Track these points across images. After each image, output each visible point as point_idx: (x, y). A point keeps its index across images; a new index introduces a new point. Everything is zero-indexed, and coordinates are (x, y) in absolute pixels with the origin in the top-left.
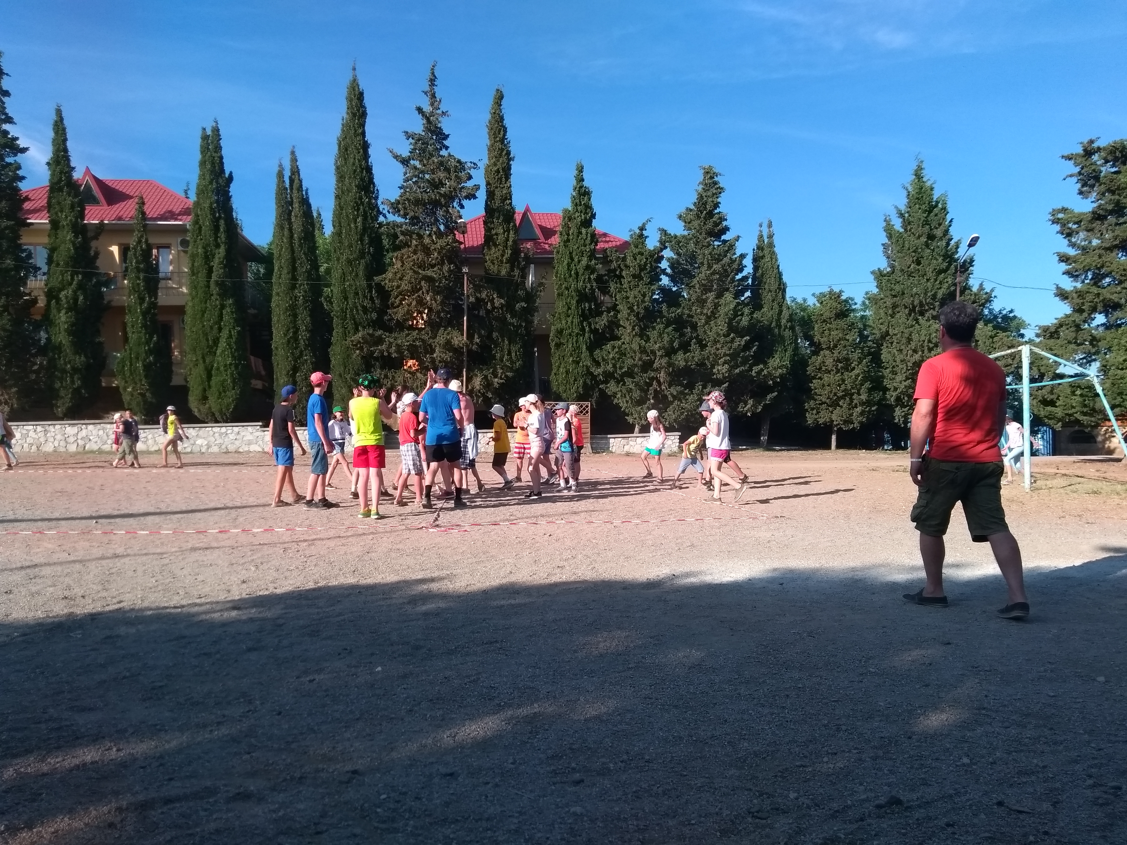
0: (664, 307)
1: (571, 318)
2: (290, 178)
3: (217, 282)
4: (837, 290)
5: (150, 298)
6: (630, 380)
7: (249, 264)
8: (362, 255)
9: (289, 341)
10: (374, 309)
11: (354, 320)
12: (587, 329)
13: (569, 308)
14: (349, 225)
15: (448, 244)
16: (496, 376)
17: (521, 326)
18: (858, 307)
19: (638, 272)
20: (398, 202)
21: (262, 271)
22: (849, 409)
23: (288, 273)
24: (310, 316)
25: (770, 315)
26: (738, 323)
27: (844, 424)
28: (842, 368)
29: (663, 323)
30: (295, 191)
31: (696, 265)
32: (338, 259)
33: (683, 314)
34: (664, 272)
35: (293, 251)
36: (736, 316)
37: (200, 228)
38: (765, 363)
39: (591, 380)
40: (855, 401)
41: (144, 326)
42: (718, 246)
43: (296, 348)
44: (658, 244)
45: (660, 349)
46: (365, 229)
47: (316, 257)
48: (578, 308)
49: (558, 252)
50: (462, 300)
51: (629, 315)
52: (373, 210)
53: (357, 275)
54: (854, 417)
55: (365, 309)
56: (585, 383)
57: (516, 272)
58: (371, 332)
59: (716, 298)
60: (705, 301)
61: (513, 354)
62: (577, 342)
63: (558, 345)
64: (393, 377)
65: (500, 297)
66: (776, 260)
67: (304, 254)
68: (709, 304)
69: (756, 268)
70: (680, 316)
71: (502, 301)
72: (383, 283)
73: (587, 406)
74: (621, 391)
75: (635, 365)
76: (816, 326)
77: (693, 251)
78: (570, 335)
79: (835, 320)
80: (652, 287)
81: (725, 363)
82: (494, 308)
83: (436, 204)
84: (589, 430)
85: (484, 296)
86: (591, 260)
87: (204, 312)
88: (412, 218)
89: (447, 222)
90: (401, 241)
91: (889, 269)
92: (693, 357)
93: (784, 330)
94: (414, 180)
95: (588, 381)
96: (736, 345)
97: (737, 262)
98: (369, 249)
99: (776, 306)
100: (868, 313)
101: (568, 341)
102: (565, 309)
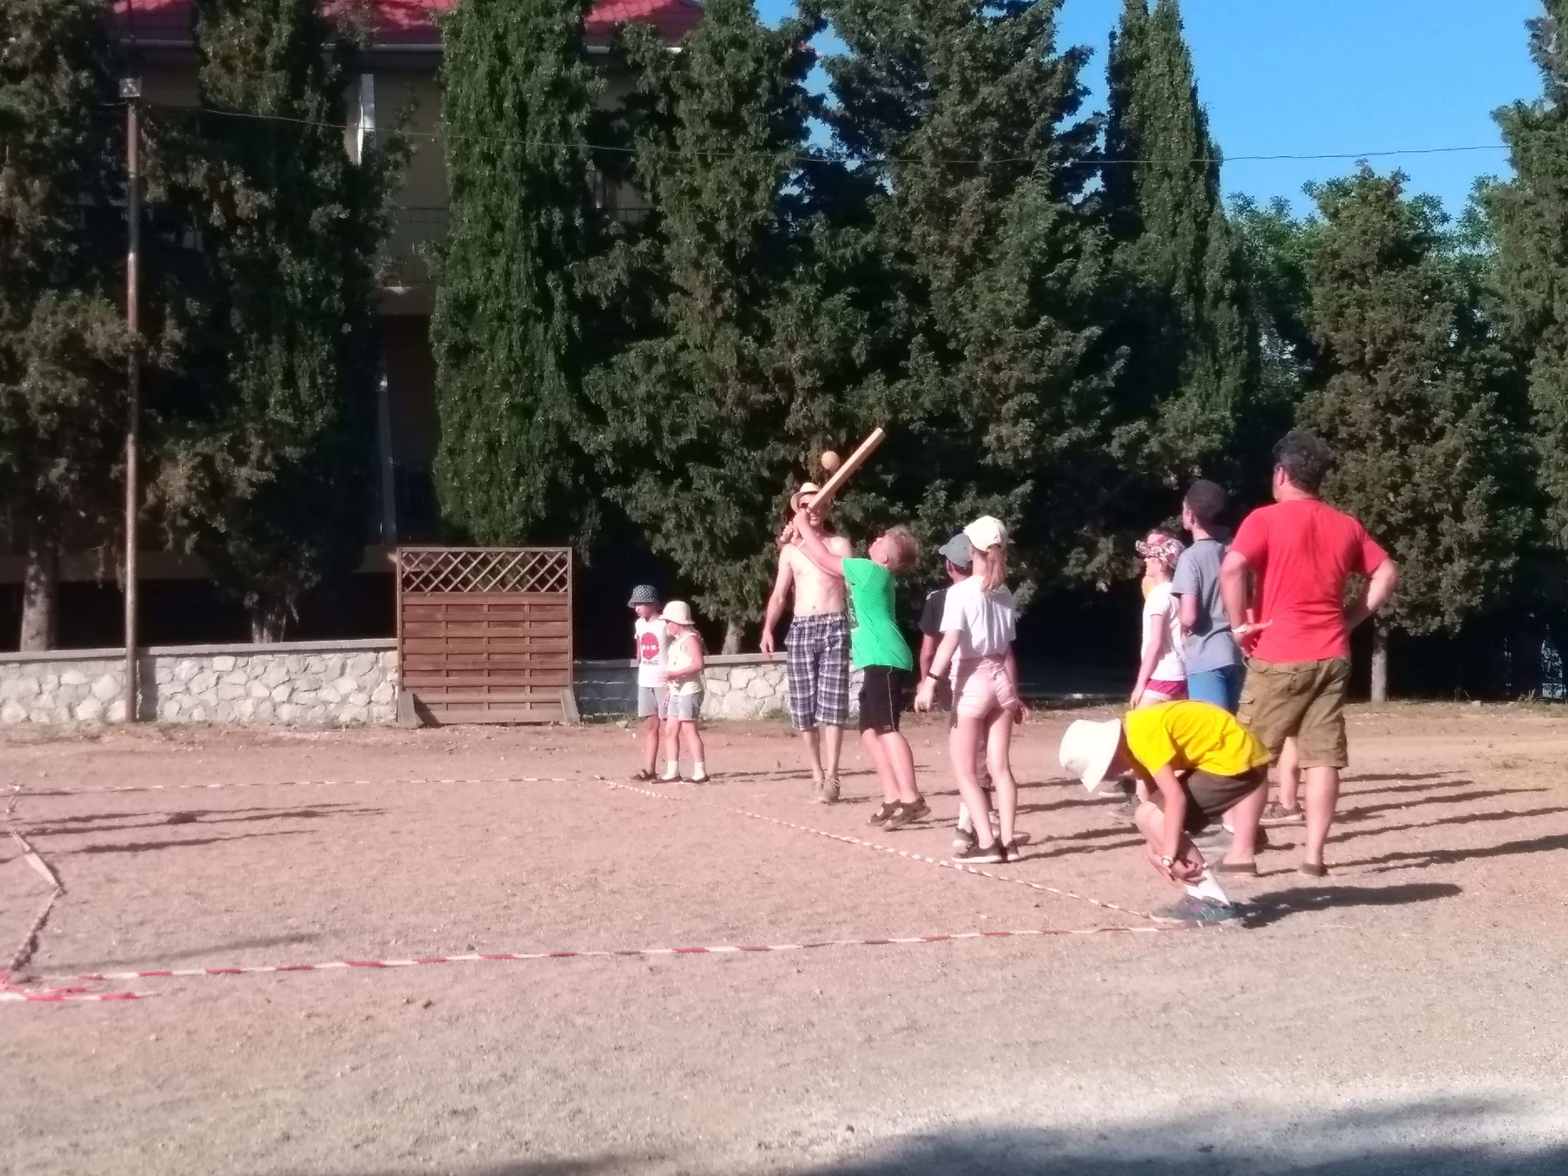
0: (819, 226)
1: (502, 259)
4: (1383, 171)
6: (707, 470)
12: (559, 298)
13: (497, 226)
16: (242, 460)
17: (328, 285)
18: (1452, 228)
19: (728, 106)
22: (1428, 567)
25: (1166, 255)
26: (1064, 280)
27: (1411, 616)
28: (1403, 430)
29: (813, 279)
31: (924, 86)
33: (880, 250)
34: (815, 105)
36: (1054, 255)
38: (1154, 417)
39: (575, 472)
40: (1446, 541)
42: (997, 21)
44: (795, 13)
45: (806, 365)
48: (526, 228)
49: (456, 33)
50: (119, 194)
51: (702, 250)
54: (1444, 593)
56: (553, 482)
57: (311, 100)
59: (992, 196)
60: (952, 207)
61: (304, 384)
62: (524, 340)
63: (459, 353)
65: (256, 183)
66: (1187, 72)
68: (967, 216)
69: (1119, 100)
70: (874, 257)
71: (263, 199)
73: (561, 562)
74: (676, 509)
75: (722, 423)
76: (1318, 293)
77: (913, 39)
78: (501, 317)
79: (1379, 272)
80: (779, 158)
81: (1023, 412)
82: (233, 221)
84: (568, 643)
85: (197, 179)
86: (568, 63)
91: (1550, 106)
92: (916, 395)
93: (1215, 305)
95: (565, 477)
96: (1055, 353)
97: (1059, 76)
99: (1186, 225)
100: (1484, 249)
101: (492, 339)
102: (481, 230)
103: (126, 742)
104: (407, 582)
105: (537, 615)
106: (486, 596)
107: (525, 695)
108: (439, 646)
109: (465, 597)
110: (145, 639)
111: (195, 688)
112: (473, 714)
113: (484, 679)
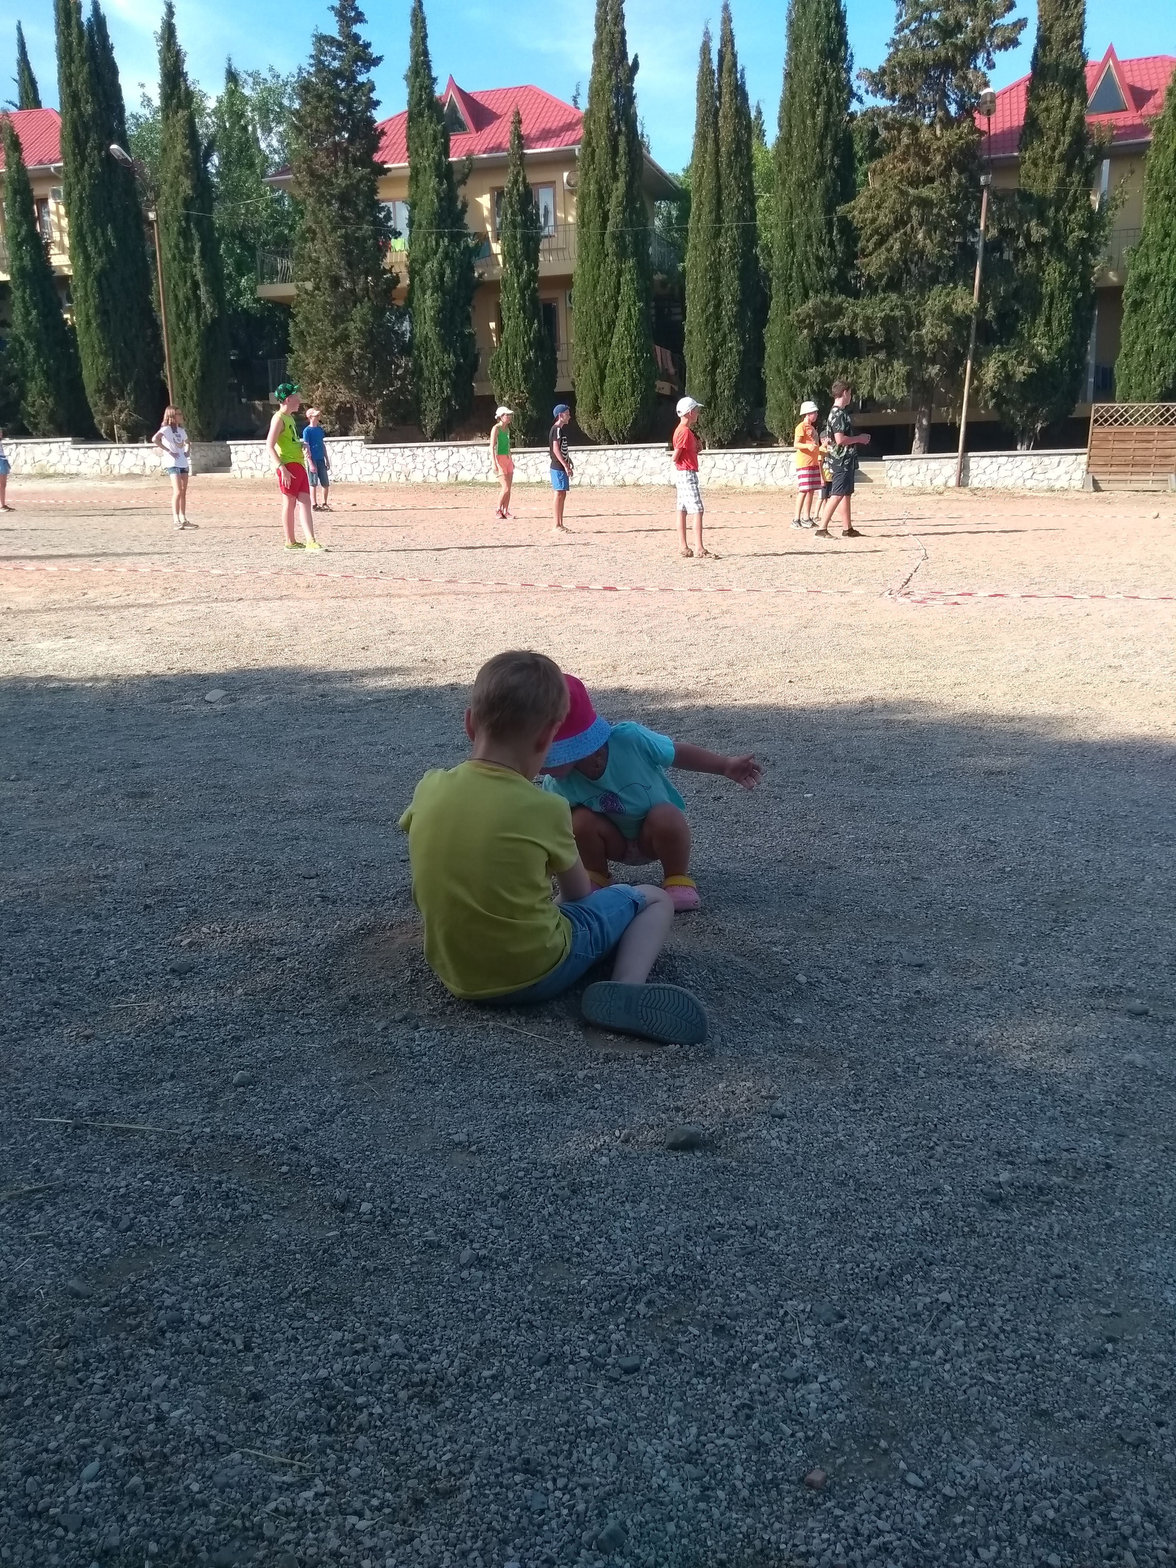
1: (1167, 253)
2: (720, 51)
3: (613, 233)
5: (529, 266)
7: (657, 204)
8: (821, 170)
9: (707, 321)
10: (834, 261)
11: (803, 280)
14: (804, 122)
15: (960, 138)
16: (1021, 363)
17: (1073, 273)
20: (883, 71)
21: (674, 213)
23: (711, 212)
24: (740, 278)
30: (725, 75)
32: (784, 183)
35: (718, 176)
37: (594, 151)
41: (523, 308)
43: (718, 330)
46: (827, 126)
47: (751, 183)
49: (1159, 130)
50: (975, 236)
52: (841, 91)
53: (811, 206)
55: (820, 261)
57: (1076, 178)
58: (827, 299)
61: (1055, 324)
63: (1137, 305)
64: (856, 370)
65: (1042, 224)
67: (735, 178)
71: (1046, 231)
72: (850, 216)
82: (1029, 244)
83: (947, 65)
87: (596, 283)
88: (904, 98)
89: (963, 96)
90: (884, 140)
94: (913, 27)
98: (832, 161)
101: (1156, 296)
102: (1158, 239)
103: (955, 496)
104: (1096, 421)
105: (1161, 437)
106: (1136, 428)
107: (1151, 477)
108: (1108, 452)
109: (1125, 428)
110: (968, 448)
111: (988, 471)
112: (1122, 485)
113: (1130, 469)
